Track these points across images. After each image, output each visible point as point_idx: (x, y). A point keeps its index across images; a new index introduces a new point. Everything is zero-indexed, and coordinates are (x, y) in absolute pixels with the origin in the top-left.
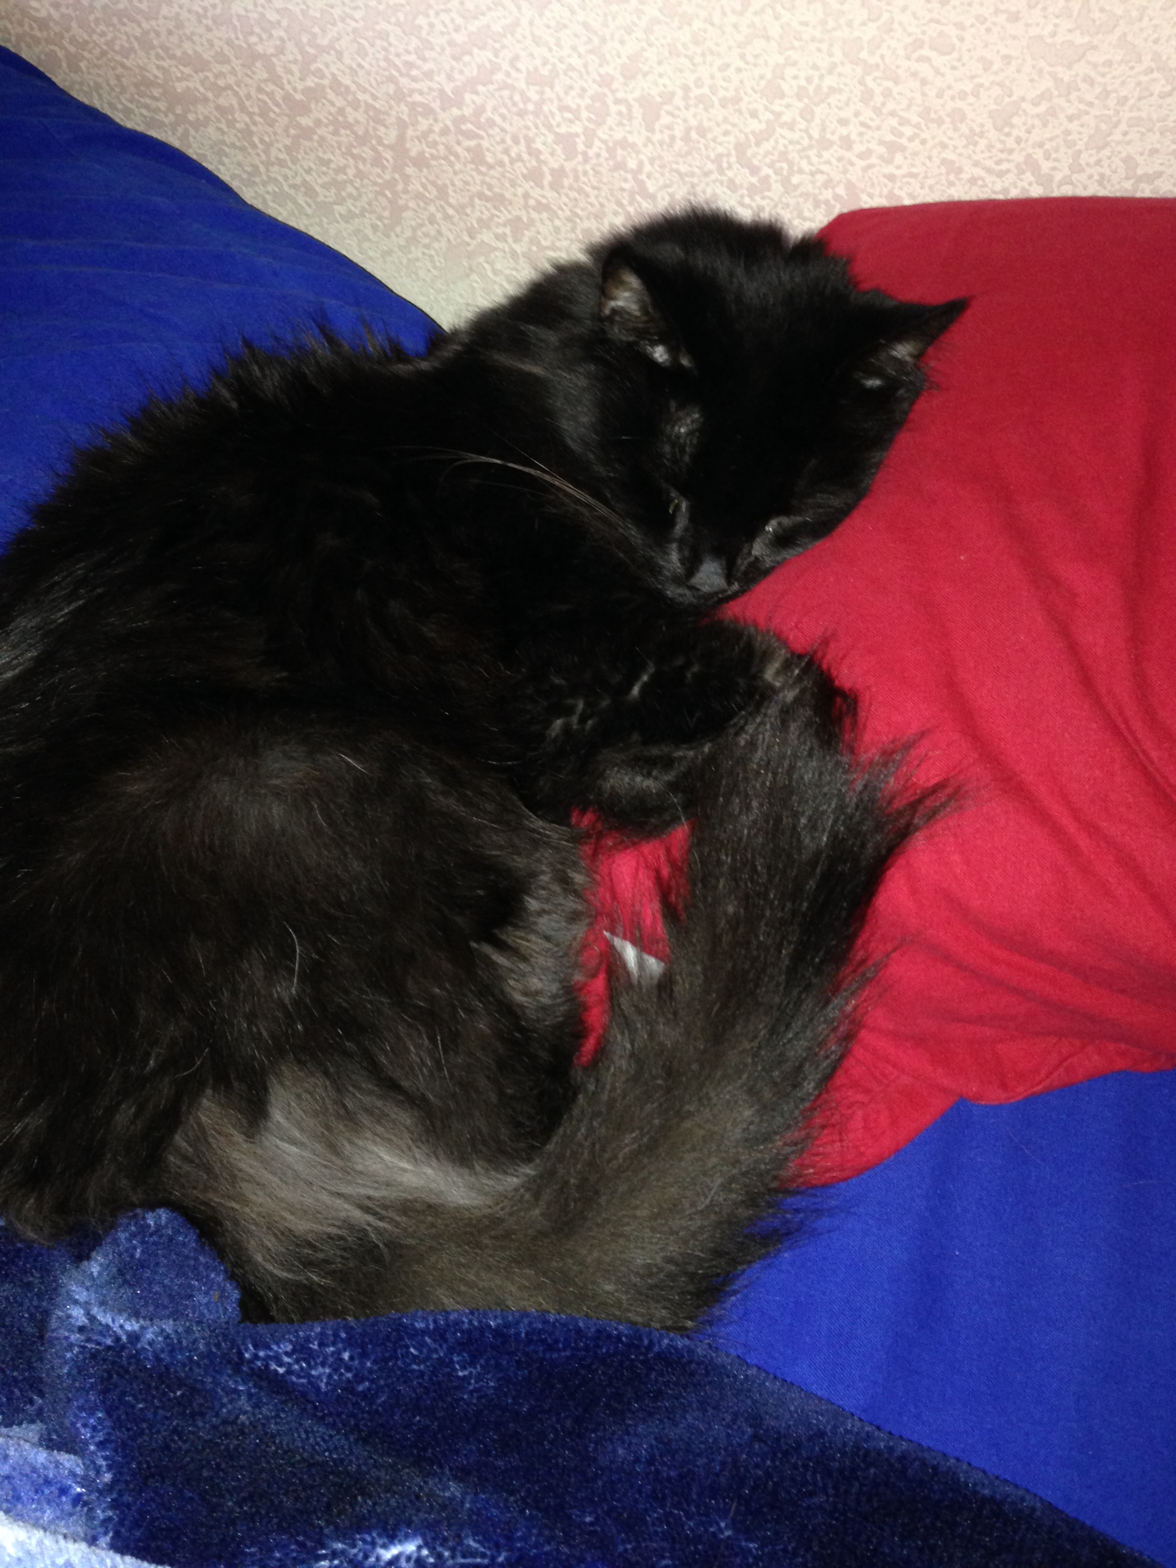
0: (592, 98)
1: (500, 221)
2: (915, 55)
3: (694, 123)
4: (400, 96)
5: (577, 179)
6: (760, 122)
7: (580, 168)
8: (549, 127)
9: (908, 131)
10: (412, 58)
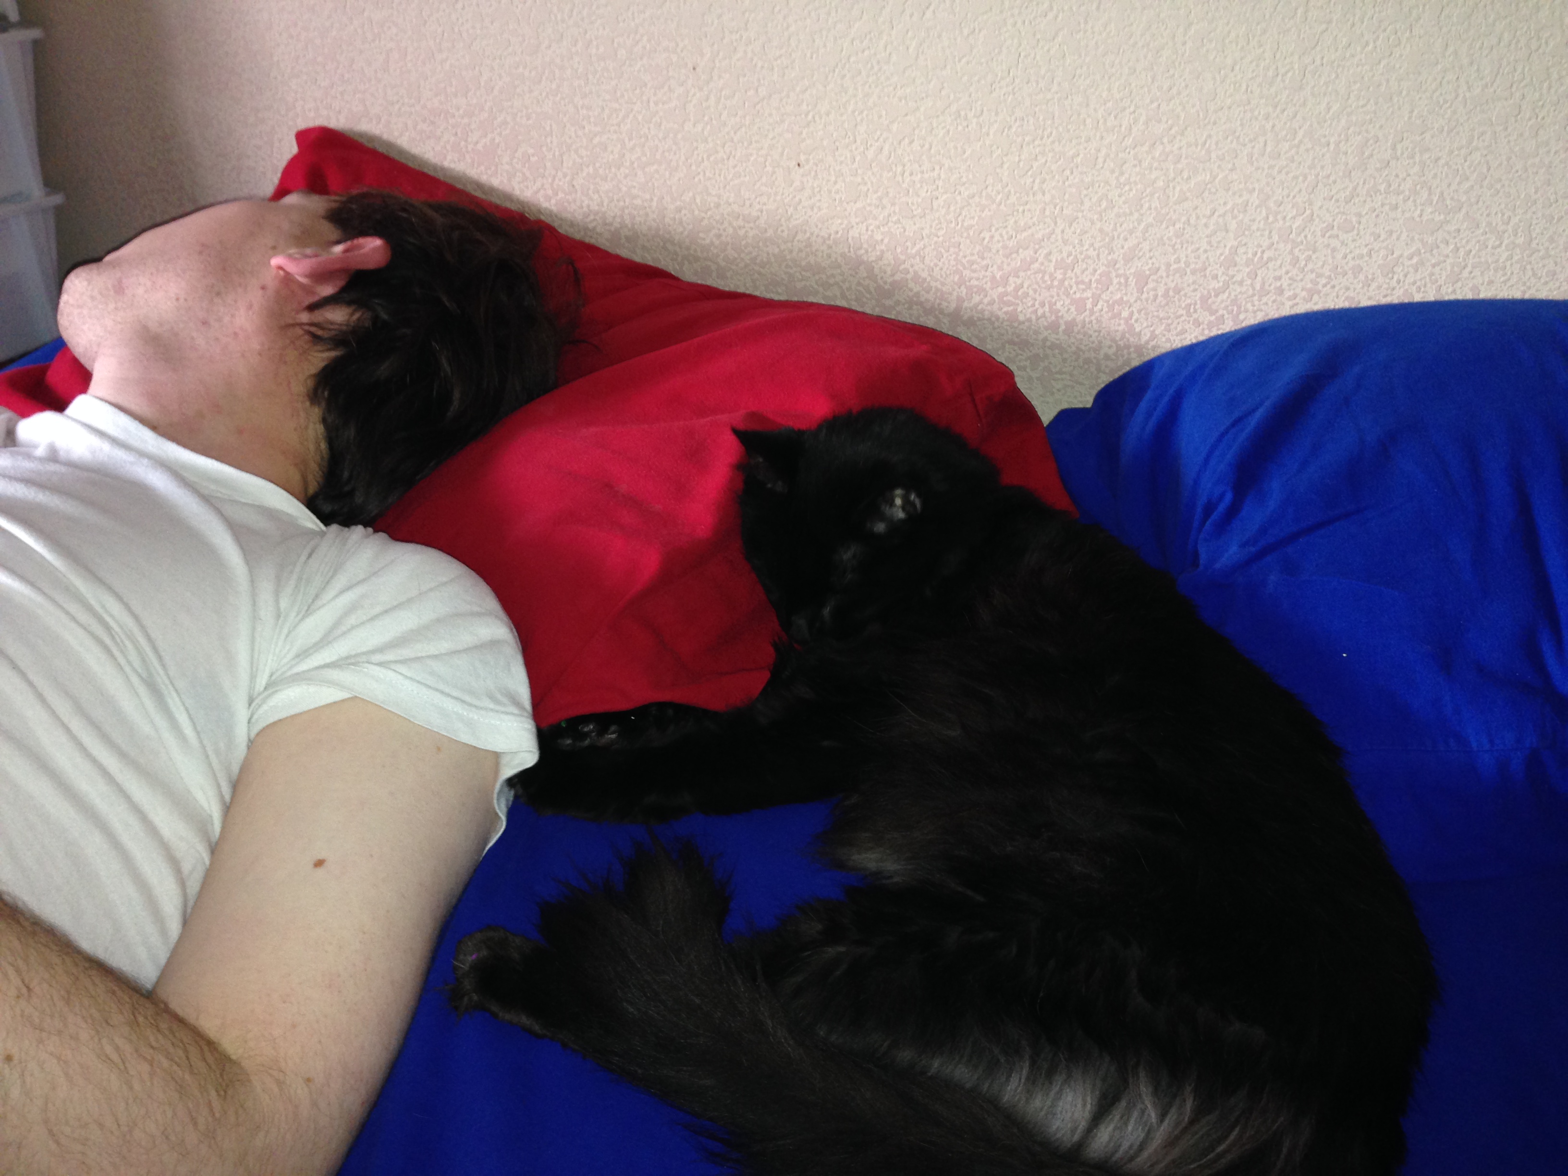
0: (1100, 275)
1: (1024, 358)
2: (1327, 235)
3: (1172, 285)
4: (962, 283)
5: (1083, 327)
6: (1218, 282)
7: (1087, 320)
8: (1068, 295)
9: (1323, 281)
10: (975, 257)
